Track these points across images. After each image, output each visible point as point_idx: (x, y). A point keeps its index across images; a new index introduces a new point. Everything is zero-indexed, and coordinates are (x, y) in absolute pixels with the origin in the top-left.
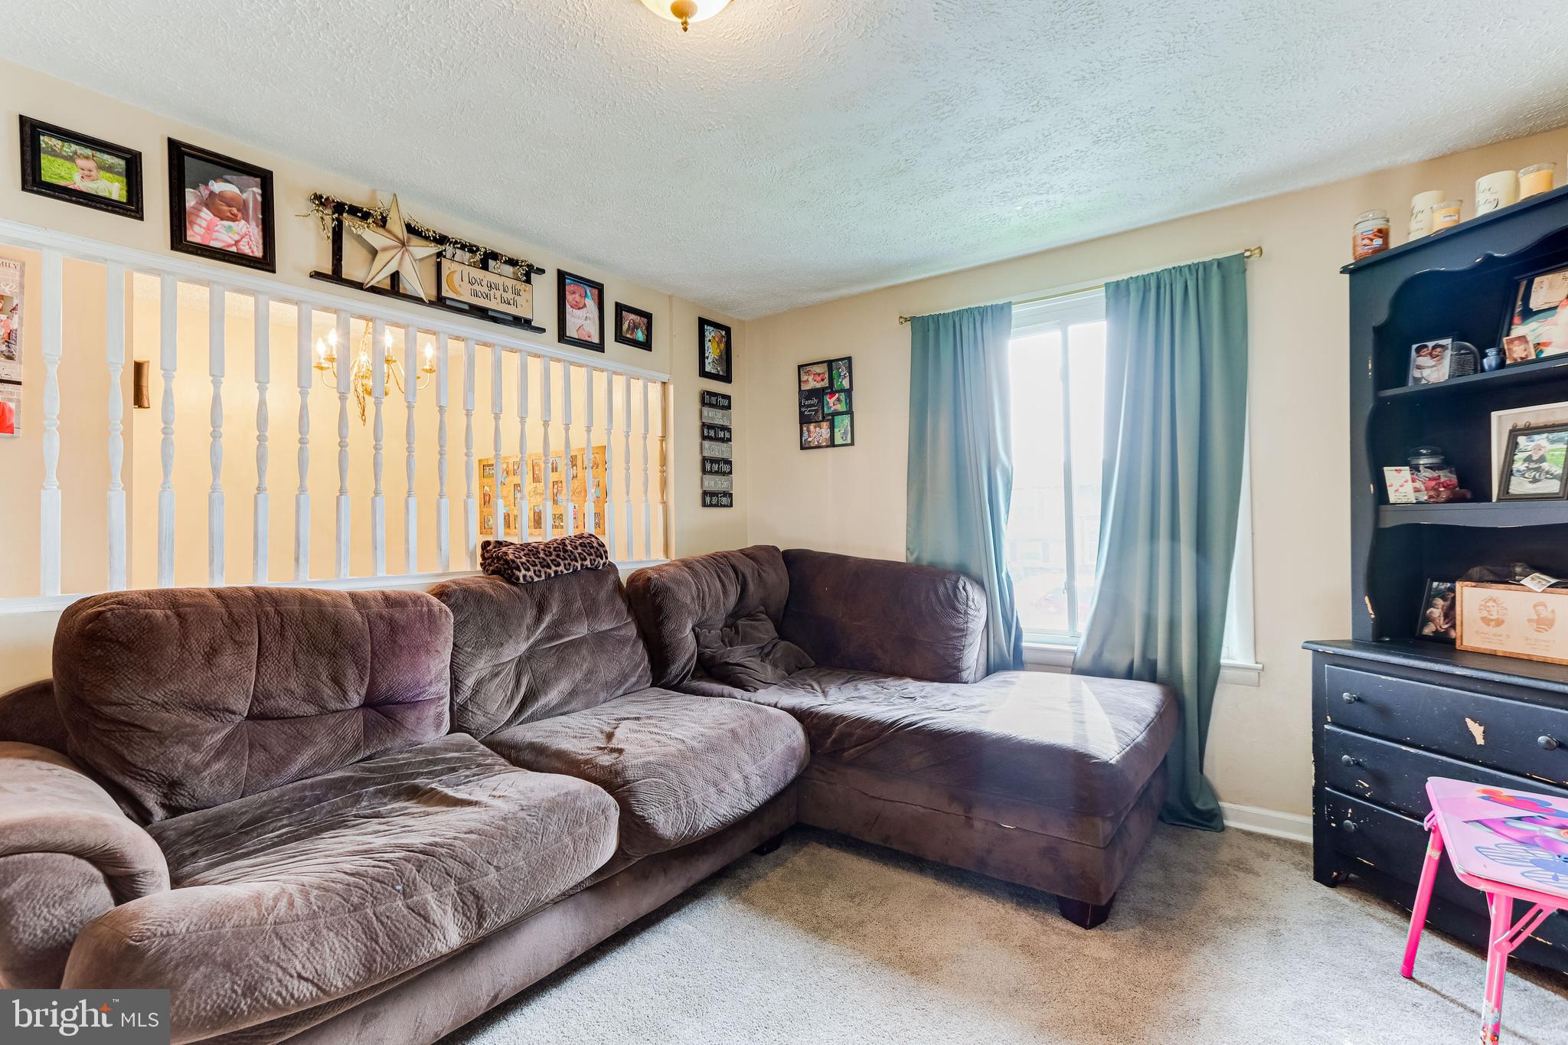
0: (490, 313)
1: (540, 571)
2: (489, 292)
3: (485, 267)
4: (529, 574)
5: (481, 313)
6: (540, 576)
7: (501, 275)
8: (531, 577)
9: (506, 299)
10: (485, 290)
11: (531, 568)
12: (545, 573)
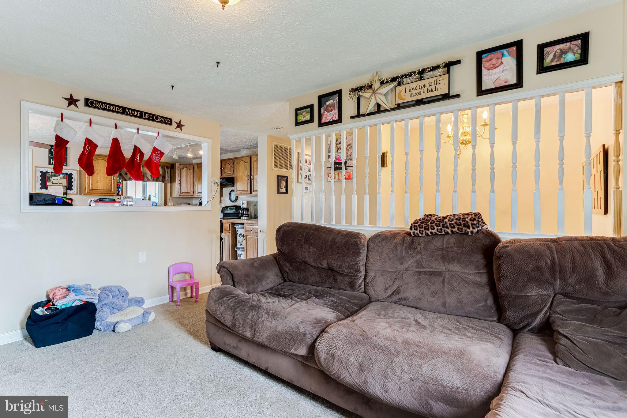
0: (424, 101)
1: (423, 231)
2: (420, 91)
3: (421, 78)
4: (416, 232)
5: (419, 102)
6: (422, 234)
7: (429, 79)
8: (417, 233)
9: (430, 90)
10: (418, 90)
11: (419, 229)
12: (425, 232)
